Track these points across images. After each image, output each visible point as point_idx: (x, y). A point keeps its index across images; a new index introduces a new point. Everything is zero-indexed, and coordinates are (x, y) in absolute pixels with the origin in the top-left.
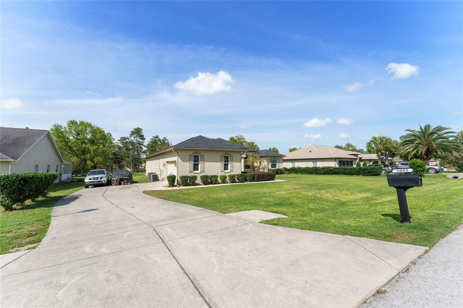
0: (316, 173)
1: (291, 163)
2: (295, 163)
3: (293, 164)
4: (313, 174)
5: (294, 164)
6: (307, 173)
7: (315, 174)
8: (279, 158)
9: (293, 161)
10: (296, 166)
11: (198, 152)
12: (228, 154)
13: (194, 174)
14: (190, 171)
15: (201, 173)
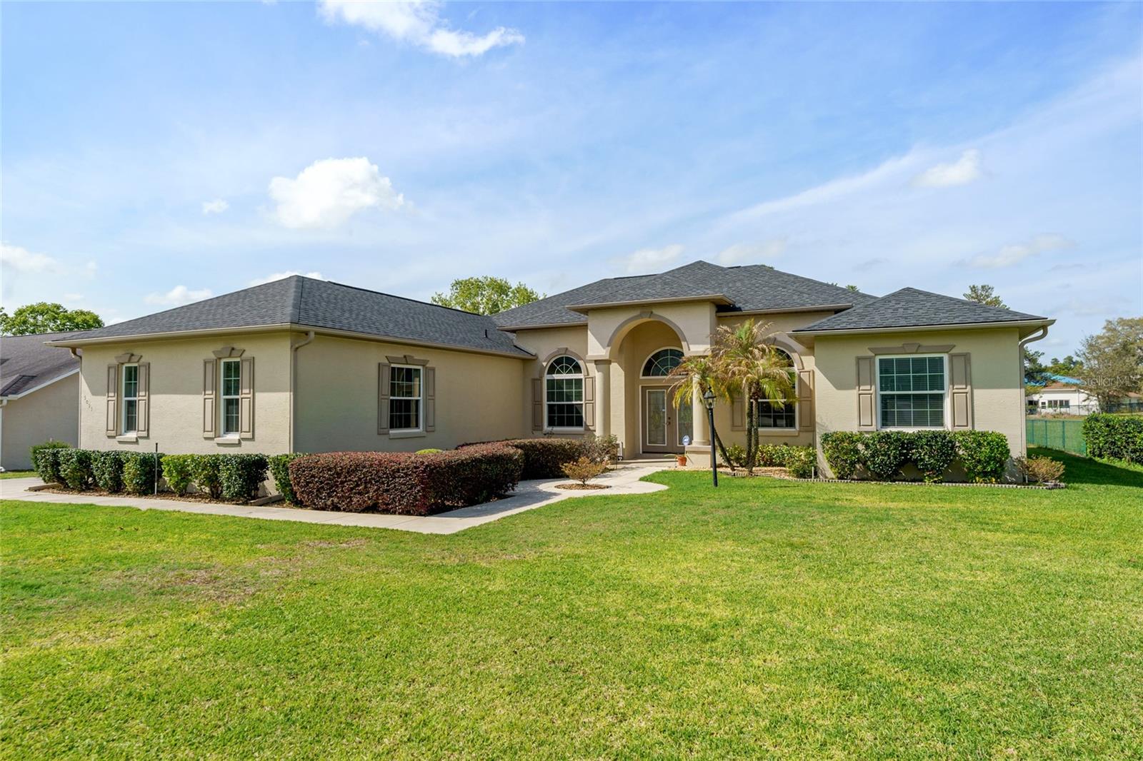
11: (135, 353)
12: (233, 349)
13: (120, 442)
14: (107, 430)
15: (140, 441)
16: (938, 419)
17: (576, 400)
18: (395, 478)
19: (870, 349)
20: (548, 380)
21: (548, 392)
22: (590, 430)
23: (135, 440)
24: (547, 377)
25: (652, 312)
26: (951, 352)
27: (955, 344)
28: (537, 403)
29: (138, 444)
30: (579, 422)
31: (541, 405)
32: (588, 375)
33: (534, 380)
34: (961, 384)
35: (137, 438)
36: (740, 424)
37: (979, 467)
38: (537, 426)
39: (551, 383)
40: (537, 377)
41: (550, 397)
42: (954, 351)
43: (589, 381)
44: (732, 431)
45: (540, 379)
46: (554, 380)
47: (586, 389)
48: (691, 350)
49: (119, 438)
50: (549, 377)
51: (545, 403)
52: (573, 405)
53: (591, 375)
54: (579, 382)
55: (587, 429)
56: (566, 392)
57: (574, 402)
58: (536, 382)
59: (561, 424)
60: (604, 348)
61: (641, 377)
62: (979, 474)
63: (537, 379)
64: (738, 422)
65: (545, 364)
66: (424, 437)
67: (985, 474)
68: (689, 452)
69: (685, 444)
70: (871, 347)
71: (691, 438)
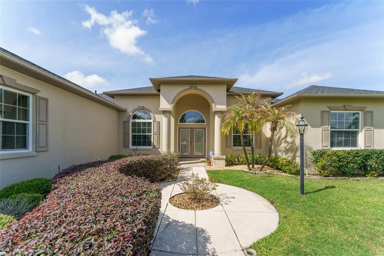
8: (369, 107)
16: (355, 144)
17: (148, 133)
20: (132, 122)
21: (132, 129)
22: (156, 148)
24: (131, 121)
25: (196, 87)
26: (364, 110)
27: (367, 106)
28: (126, 134)
30: (149, 144)
31: (129, 135)
32: (155, 120)
33: (124, 122)
34: (370, 126)
36: (230, 145)
38: (126, 146)
39: (134, 124)
40: (126, 120)
41: (134, 131)
42: (366, 110)
43: (156, 123)
44: (226, 148)
45: (128, 121)
46: (136, 122)
47: (154, 128)
48: (217, 108)
50: (133, 121)
51: (131, 134)
52: (146, 135)
53: (157, 120)
54: (150, 124)
55: (154, 147)
56: (143, 129)
57: (147, 134)
58: (126, 123)
59: (139, 145)
60: (169, 104)
61: (179, 123)
63: (126, 122)
64: (229, 144)
65: (131, 114)
68: (214, 159)
69: (211, 155)
70: (328, 106)
71: (214, 152)
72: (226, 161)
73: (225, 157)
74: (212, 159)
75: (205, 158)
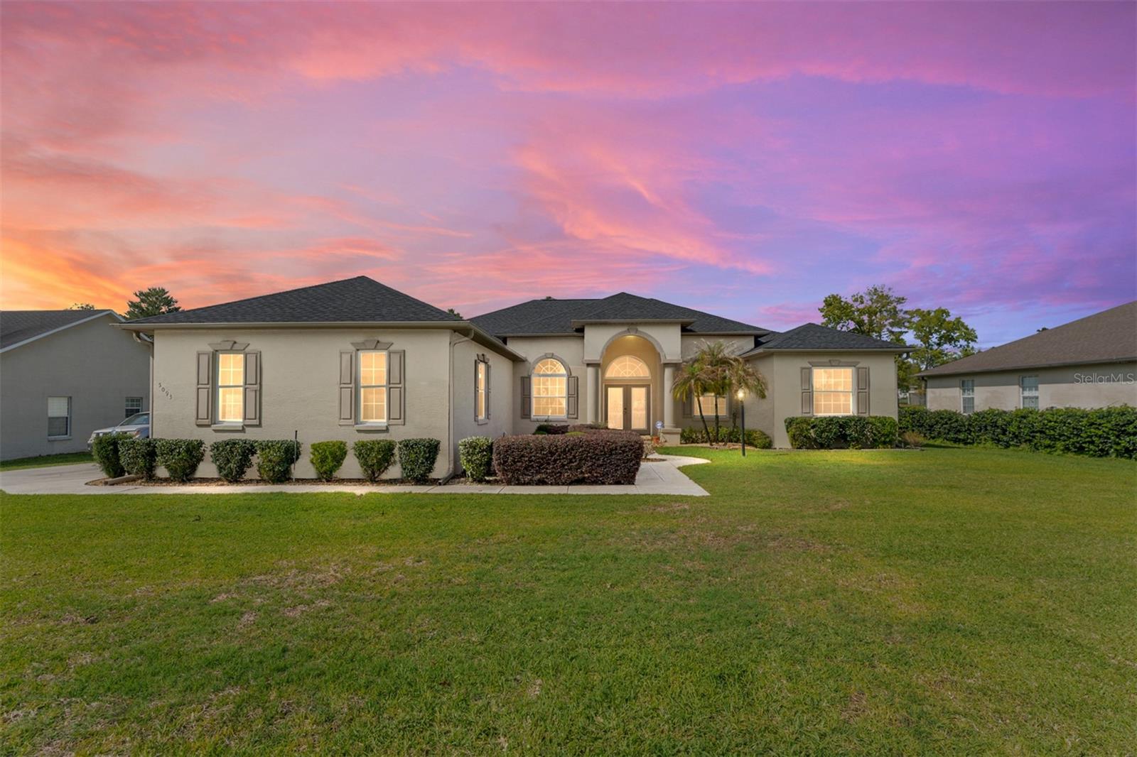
0: (1127, 450)
1: (1017, 387)
2: (1037, 389)
3: (1027, 394)
4: (1104, 453)
5: (1033, 393)
6: (1067, 449)
7: (1119, 454)
8: (865, 363)
9: (1027, 380)
10: (1043, 405)
11: (237, 341)
12: (378, 342)
13: (216, 431)
14: (197, 418)
15: (247, 429)
18: (611, 455)
19: (809, 363)
21: (535, 388)
22: (573, 417)
23: (241, 429)
24: (534, 376)
25: (637, 330)
26: (858, 366)
27: (859, 361)
28: (526, 395)
29: (245, 432)
30: (562, 411)
31: (530, 398)
32: (571, 374)
33: (523, 378)
34: (863, 387)
35: (243, 427)
36: (690, 413)
37: (883, 439)
38: (526, 415)
39: (537, 380)
40: (526, 375)
41: (537, 392)
43: (572, 380)
44: (683, 418)
45: (529, 376)
47: (569, 387)
48: (667, 358)
49: (214, 427)
51: (533, 397)
53: (573, 375)
55: (570, 417)
56: (552, 388)
57: (558, 396)
61: (606, 378)
62: (881, 442)
63: (527, 377)
64: (688, 411)
65: (533, 365)
66: (486, 424)
67: (884, 443)
68: (664, 433)
69: (659, 427)
70: (810, 360)
71: (663, 422)
72: (682, 436)
73: (679, 430)
74: (661, 434)
75: (649, 434)
